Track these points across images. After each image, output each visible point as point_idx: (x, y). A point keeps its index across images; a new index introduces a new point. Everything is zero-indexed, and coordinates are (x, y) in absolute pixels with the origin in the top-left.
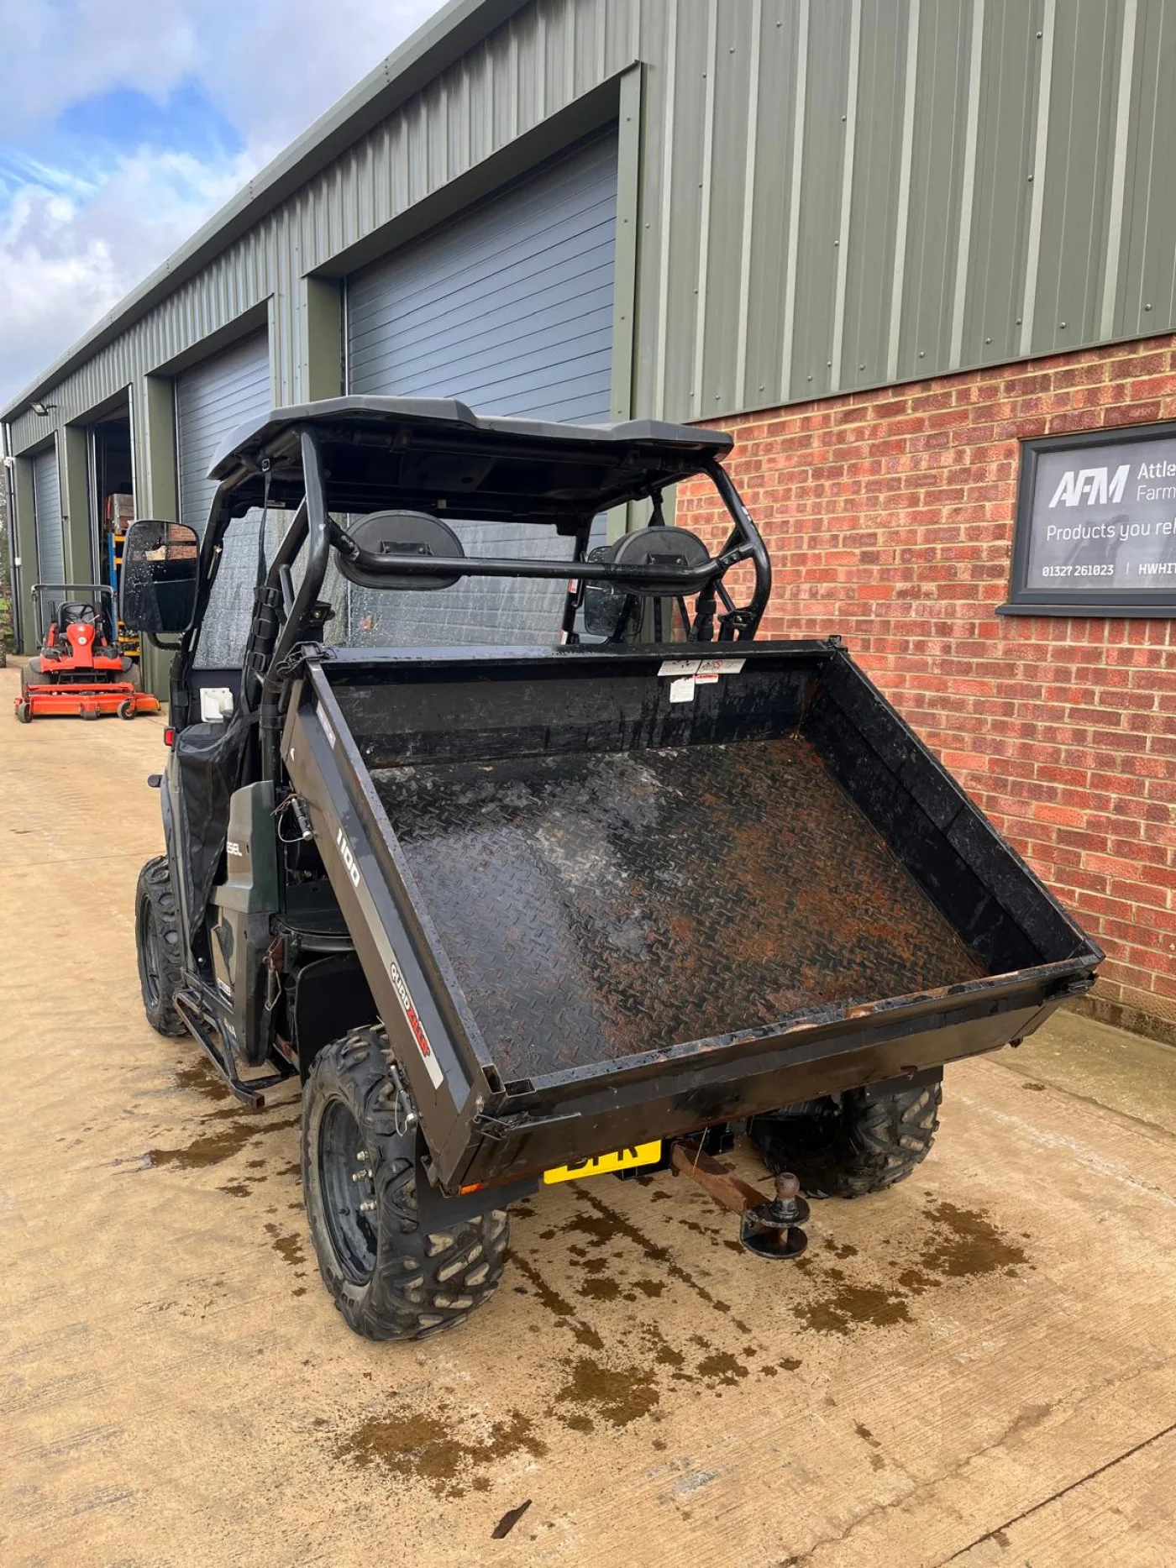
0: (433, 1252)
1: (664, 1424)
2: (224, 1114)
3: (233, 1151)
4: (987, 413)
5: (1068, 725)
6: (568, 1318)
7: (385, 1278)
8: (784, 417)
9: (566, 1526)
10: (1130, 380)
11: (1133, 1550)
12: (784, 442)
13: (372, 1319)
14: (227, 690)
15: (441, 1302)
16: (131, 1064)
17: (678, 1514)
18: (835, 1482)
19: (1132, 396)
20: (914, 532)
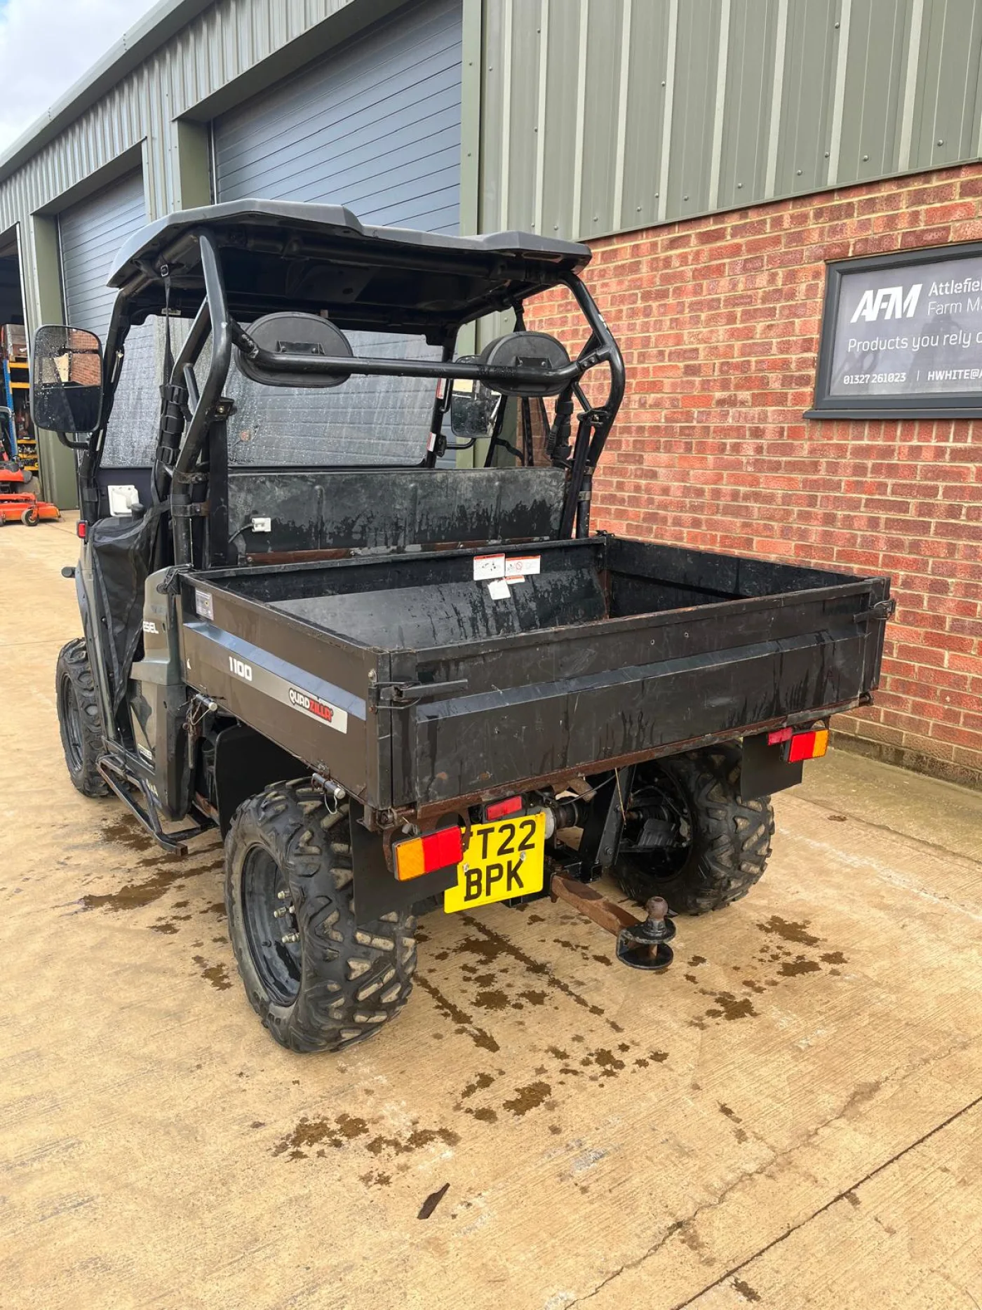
0: (353, 976)
1: (556, 1112)
2: (148, 863)
3: (156, 895)
4: (798, 238)
5: (863, 513)
6: (466, 1025)
7: (310, 999)
8: (616, 245)
9: (482, 1205)
10: (924, 207)
11: (962, 1202)
12: (616, 268)
13: (299, 1035)
14: (132, 487)
15: (360, 1018)
16: (61, 822)
17: (577, 1189)
18: (708, 1155)
19: (926, 222)
20: (731, 347)
